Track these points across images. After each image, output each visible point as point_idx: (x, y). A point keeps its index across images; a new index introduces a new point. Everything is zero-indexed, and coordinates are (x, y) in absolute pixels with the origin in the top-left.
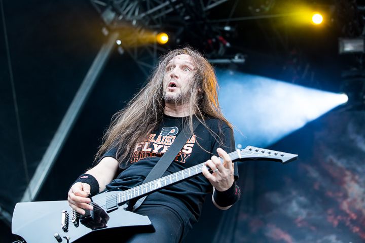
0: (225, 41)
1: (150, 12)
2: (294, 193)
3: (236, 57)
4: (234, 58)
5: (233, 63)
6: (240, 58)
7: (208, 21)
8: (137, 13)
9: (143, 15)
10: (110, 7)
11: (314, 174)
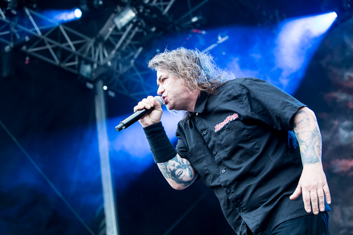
0: (200, 32)
1: (118, 46)
2: (336, 123)
3: (220, 38)
4: (218, 40)
5: (219, 44)
6: (222, 37)
7: (176, 22)
8: (106, 54)
9: (114, 52)
10: (83, 62)
11: (342, 97)
